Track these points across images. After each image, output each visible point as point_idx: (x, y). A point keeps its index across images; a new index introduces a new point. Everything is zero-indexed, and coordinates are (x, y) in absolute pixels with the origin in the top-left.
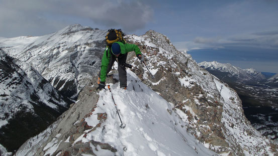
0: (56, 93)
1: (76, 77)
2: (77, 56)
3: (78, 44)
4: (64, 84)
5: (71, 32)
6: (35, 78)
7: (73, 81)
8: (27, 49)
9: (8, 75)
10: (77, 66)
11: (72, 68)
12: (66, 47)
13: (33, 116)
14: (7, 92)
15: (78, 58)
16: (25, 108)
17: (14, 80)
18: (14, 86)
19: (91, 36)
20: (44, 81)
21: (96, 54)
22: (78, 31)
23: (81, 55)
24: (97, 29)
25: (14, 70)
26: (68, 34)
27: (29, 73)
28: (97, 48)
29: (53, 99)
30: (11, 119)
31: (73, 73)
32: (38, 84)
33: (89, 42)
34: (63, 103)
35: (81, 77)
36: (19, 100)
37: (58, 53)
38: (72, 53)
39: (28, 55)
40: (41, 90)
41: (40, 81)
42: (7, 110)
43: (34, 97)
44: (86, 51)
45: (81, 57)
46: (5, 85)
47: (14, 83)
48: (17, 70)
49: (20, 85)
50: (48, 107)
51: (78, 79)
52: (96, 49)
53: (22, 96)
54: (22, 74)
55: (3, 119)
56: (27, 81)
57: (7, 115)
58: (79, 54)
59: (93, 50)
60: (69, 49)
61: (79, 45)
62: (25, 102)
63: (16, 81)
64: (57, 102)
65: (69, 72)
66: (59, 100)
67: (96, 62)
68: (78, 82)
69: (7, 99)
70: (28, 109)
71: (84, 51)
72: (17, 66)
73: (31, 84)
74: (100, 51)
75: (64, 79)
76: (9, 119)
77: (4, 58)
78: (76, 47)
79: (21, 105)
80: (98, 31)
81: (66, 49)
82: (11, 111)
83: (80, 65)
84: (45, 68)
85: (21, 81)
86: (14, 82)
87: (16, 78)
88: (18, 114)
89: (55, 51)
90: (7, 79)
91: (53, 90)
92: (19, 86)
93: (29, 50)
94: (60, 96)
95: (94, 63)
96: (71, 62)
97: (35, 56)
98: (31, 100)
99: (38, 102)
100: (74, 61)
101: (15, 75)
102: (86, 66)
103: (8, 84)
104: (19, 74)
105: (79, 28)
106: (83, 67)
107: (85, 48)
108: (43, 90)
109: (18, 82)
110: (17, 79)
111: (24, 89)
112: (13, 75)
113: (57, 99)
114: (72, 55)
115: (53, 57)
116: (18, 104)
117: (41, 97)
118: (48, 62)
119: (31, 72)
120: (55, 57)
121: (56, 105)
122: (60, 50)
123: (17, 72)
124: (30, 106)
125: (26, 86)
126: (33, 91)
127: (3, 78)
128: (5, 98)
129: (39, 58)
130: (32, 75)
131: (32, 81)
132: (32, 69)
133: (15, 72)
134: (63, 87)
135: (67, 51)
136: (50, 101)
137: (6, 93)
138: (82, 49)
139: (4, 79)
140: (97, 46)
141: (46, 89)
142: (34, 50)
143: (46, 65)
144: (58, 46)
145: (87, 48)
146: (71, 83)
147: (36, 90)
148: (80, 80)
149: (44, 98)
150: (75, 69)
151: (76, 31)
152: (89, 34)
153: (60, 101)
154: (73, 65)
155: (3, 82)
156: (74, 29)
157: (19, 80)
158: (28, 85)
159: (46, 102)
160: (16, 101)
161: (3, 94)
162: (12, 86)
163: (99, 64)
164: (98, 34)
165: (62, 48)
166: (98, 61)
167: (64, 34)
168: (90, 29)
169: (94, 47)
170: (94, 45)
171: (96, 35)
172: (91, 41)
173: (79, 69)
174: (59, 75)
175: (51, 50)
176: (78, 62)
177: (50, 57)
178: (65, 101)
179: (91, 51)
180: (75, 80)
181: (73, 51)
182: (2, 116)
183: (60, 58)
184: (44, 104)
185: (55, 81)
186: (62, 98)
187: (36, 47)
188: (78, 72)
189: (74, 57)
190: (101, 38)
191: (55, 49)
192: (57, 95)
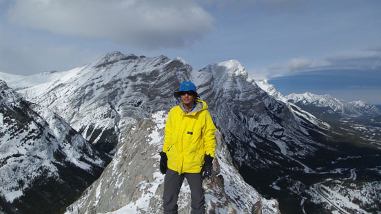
0: (90, 148)
1: (116, 124)
2: (116, 95)
3: (118, 78)
4: (101, 134)
5: (109, 63)
6: (61, 129)
7: (113, 129)
8: (51, 88)
9: (23, 127)
10: (117, 109)
11: (111, 111)
12: (101, 84)
13: (58, 183)
14: (22, 151)
15: (118, 97)
16: (47, 171)
17: (31, 133)
18: (31, 141)
19: (135, 66)
20: (73, 132)
21: (142, 91)
22: (117, 61)
23: (123, 93)
24: (142, 57)
25: (32, 119)
26: (104, 65)
27: (51, 122)
28: (143, 83)
29: (85, 156)
30: (27, 189)
31: (112, 118)
32: (64, 136)
33: (133, 74)
34: (99, 162)
35: (123, 123)
36: (38, 161)
37: (91, 92)
38: (110, 91)
39: (52, 97)
40: (68, 145)
41: (67, 133)
42: (21, 176)
43: (59, 155)
44: (129, 88)
45: (123, 96)
46: (19, 140)
47: (31, 138)
48: (35, 118)
49: (40, 140)
50: (79, 168)
51: (119, 127)
52: (142, 85)
53: (43, 154)
54: (43, 124)
55: (16, 189)
56: (49, 134)
57: (21, 183)
58: (119, 92)
59: (138, 86)
60: (108, 86)
61: (120, 80)
62: (47, 164)
63: (33, 134)
64: (90, 160)
65: (107, 117)
66: (93, 157)
67: (143, 102)
68: (119, 130)
69: (21, 161)
70: (50, 173)
71: (126, 87)
72: (36, 113)
73: (54, 137)
74: (148, 86)
75: (100, 127)
76: (24, 188)
77: (18, 103)
78: (115, 82)
79: (41, 168)
80: (144, 59)
81: (103, 86)
82: (28, 177)
83: (121, 108)
84: (74, 113)
85: (41, 134)
86: (32, 135)
87: (33, 131)
88: (37, 180)
89: (87, 90)
90: (22, 132)
91: (85, 144)
92: (37, 142)
93: (53, 90)
94: (94, 153)
95: (140, 103)
96: (110, 103)
97: (61, 98)
98: (54, 160)
99: (65, 162)
100: (113, 102)
101: (32, 126)
102: (129, 108)
103: (23, 139)
104: (39, 125)
105: (119, 57)
106: (125, 109)
107: (127, 83)
108: (71, 144)
109: (36, 135)
110: (36, 131)
111: (45, 145)
112: (30, 126)
113: (90, 157)
114: (110, 94)
115: (85, 98)
116: (37, 166)
117: (68, 155)
118: (79, 105)
119: (54, 121)
120: (87, 97)
121: (90, 166)
122: (94, 87)
123: (35, 122)
124: (53, 169)
125: (48, 140)
126: (57, 148)
127: (16, 131)
128: (19, 159)
129: (66, 101)
130: (56, 125)
131: (56, 133)
132: (55, 117)
133: (32, 122)
134: (99, 138)
135: (103, 89)
136: (82, 159)
137: (21, 152)
138: (124, 85)
139: (18, 132)
140: (143, 80)
141: (76, 143)
142: (60, 89)
143: (76, 110)
144: (92, 82)
145: (131, 83)
146: (109, 132)
147: (62, 146)
148: (122, 128)
149: (72, 156)
150: (115, 113)
151: (114, 62)
152: (132, 65)
153: (94, 159)
154: (111, 107)
155: (17, 137)
156: (112, 59)
157: (37, 133)
158: (50, 139)
159: (75, 161)
160: (33, 162)
161: (16, 153)
162: (28, 142)
163: (147, 104)
164: (145, 63)
165: (96, 85)
166: (145, 100)
167: (99, 66)
168: (133, 57)
169: (139, 81)
170: (140, 79)
171: (141, 65)
172: (136, 73)
173: (120, 113)
174: (94, 122)
175: (82, 89)
176: (119, 103)
177: (81, 98)
178: (102, 159)
179: (135, 87)
180: (116, 127)
181: (111, 88)
182: (15, 184)
183: (94, 98)
184: (73, 165)
185: (89, 130)
186: (97, 155)
187: (62, 85)
188: (119, 117)
189: (112, 96)
190: (149, 69)
191: (87, 86)
192: (91, 150)
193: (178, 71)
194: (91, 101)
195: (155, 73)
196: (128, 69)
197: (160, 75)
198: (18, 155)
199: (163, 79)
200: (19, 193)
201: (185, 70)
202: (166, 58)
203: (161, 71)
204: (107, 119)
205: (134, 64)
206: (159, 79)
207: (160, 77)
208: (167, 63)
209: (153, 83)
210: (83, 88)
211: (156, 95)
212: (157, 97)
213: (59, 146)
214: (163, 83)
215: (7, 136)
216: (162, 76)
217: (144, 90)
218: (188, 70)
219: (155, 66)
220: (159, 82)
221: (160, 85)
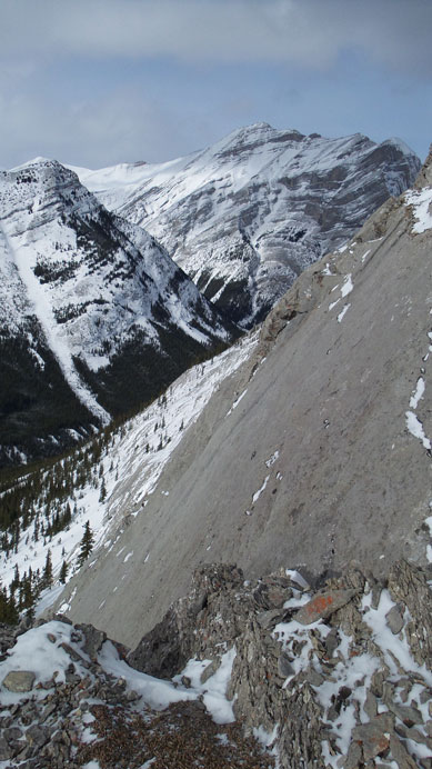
0: (207, 307)
1: (251, 273)
2: (255, 216)
3: (260, 181)
4: (222, 289)
5: (244, 149)
6: (161, 267)
7: (245, 282)
8: (137, 195)
9: (106, 256)
10: (254, 243)
11: (243, 246)
12: (228, 191)
13: (159, 354)
14: (107, 296)
15: (258, 220)
16: (142, 334)
17: (118, 267)
18: (119, 281)
19: (298, 156)
20: (180, 276)
21: (307, 211)
22: (262, 144)
23: (268, 212)
24: (314, 136)
25: (117, 245)
26: (235, 152)
27: (147, 253)
28: (311, 193)
29: (200, 320)
30: (114, 356)
31: (245, 260)
32: (167, 280)
33: (291, 175)
34: (222, 334)
35: (264, 272)
36: (130, 315)
37: (208, 207)
38: (244, 207)
39: (139, 213)
40: (174, 298)
41: (171, 275)
42: (107, 337)
43: (160, 312)
44: (281, 202)
45: (268, 218)
46: (101, 277)
47: (118, 275)
48: (122, 244)
49: (131, 281)
50: (190, 338)
51: (257, 278)
52: (308, 197)
53: (136, 305)
54: (134, 255)
55: (101, 354)
56: (144, 273)
57: (107, 345)
58: (261, 211)
59: (301, 198)
60: (239, 197)
61: (264, 185)
62: (142, 322)
63: (122, 270)
64: (208, 328)
65: (235, 257)
66: (212, 324)
67: (308, 233)
68: (255, 284)
69: (106, 311)
70: (148, 339)
71: (275, 200)
72: (122, 234)
73: (152, 280)
74: (320, 200)
75: (221, 276)
76: (111, 354)
77: (96, 215)
78: (256, 188)
79: (134, 328)
80: (318, 141)
81: (230, 196)
82: (115, 339)
83: (262, 241)
84: (177, 245)
85: (133, 271)
86: (119, 271)
87: (122, 264)
88: (128, 346)
89: (201, 202)
90: (105, 264)
91: (199, 299)
92: (128, 283)
93: (140, 198)
94: (214, 317)
95: (300, 234)
96: (242, 231)
97: (154, 216)
98: (152, 318)
99: (168, 325)
100: (247, 230)
101: (120, 256)
102: (279, 244)
103: (107, 277)
104: (128, 255)
105: (267, 135)
106: (270, 245)
107: (278, 192)
108: (178, 296)
109: (126, 272)
110: (125, 266)
111: (139, 291)
112: (117, 256)
113: (208, 322)
114: (243, 213)
115: (196, 218)
116: (128, 324)
117: (174, 314)
118: (186, 231)
119: (152, 251)
120: (201, 217)
121: (207, 337)
122: (215, 197)
123: (123, 248)
124: (152, 333)
125: (143, 283)
126: (157, 299)
127: (97, 262)
128: (103, 307)
129: (164, 220)
130: (155, 259)
131: (154, 272)
132: (154, 244)
133: (120, 249)
134: (218, 296)
135: (231, 202)
136: (194, 324)
137: (105, 298)
138: (272, 197)
139: (98, 265)
140: (311, 188)
141: (185, 296)
142: (153, 197)
143: (180, 239)
144: (210, 186)
145: (286, 192)
146: (238, 288)
147: (164, 297)
148: (261, 281)
149: (180, 315)
150: (250, 251)
151: (256, 145)
152: (292, 153)
153: (215, 328)
154: (245, 238)
155: (98, 271)
156: (252, 139)
157: (127, 268)
158: (146, 282)
159: (183, 325)
160: (123, 316)
161: (98, 298)
162: (114, 282)
163: (315, 238)
164: (318, 151)
165: (218, 192)
166: (312, 229)
167: (226, 154)
168: (295, 137)
169: (303, 189)
170: (304, 184)
171: (311, 154)
172: (298, 172)
173: (261, 252)
174: (211, 264)
175: (192, 200)
176: (259, 233)
177: (189, 218)
178: (227, 330)
179: (293, 202)
180: (250, 279)
181: (246, 201)
182: (99, 347)
183: (213, 219)
184: (181, 330)
185: (200, 279)
186: (219, 321)
187: (156, 190)
188: (257, 259)
189: (248, 218)
190: (327, 164)
191: (201, 194)
192: (209, 311)
193: (388, 169)
194: (208, 224)
195: (339, 173)
196: (282, 163)
197: (349, 178)
198: (100, 302)
199: (354, 188)
200: (104, 362)
201: (405, 169)
202: (367, 139)
203: (353, 168)
204: (234, 261)
205: (296, 152)
206: (345, 187)
207: (349, 182)
208: (367, 152)
209: (332, 194)
210: (194, 198)
211: (337, 220)
212: (337, 225)
213: (160, 296)
214: (354, 196)
215: (84, 269)
216: (353, 180)
217: (312, 207)
218: (412, 170)
219: (340, 157)
220: (345, 193)
221: (345, 200)
